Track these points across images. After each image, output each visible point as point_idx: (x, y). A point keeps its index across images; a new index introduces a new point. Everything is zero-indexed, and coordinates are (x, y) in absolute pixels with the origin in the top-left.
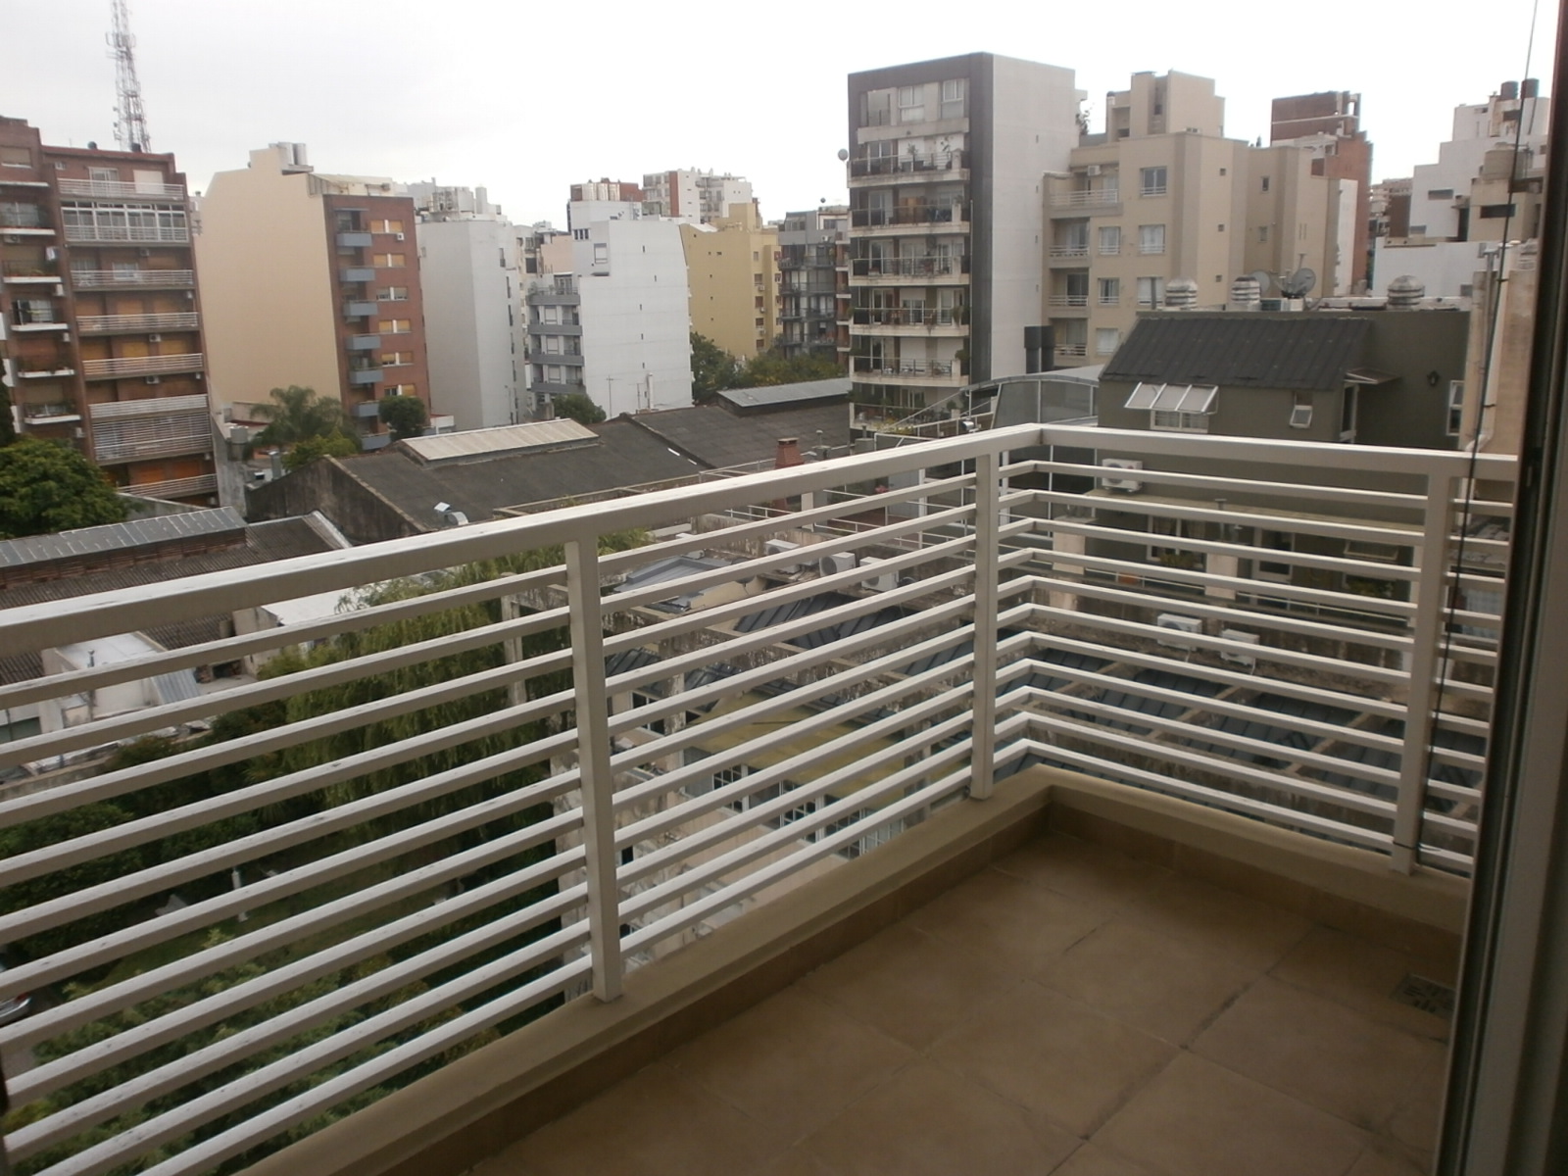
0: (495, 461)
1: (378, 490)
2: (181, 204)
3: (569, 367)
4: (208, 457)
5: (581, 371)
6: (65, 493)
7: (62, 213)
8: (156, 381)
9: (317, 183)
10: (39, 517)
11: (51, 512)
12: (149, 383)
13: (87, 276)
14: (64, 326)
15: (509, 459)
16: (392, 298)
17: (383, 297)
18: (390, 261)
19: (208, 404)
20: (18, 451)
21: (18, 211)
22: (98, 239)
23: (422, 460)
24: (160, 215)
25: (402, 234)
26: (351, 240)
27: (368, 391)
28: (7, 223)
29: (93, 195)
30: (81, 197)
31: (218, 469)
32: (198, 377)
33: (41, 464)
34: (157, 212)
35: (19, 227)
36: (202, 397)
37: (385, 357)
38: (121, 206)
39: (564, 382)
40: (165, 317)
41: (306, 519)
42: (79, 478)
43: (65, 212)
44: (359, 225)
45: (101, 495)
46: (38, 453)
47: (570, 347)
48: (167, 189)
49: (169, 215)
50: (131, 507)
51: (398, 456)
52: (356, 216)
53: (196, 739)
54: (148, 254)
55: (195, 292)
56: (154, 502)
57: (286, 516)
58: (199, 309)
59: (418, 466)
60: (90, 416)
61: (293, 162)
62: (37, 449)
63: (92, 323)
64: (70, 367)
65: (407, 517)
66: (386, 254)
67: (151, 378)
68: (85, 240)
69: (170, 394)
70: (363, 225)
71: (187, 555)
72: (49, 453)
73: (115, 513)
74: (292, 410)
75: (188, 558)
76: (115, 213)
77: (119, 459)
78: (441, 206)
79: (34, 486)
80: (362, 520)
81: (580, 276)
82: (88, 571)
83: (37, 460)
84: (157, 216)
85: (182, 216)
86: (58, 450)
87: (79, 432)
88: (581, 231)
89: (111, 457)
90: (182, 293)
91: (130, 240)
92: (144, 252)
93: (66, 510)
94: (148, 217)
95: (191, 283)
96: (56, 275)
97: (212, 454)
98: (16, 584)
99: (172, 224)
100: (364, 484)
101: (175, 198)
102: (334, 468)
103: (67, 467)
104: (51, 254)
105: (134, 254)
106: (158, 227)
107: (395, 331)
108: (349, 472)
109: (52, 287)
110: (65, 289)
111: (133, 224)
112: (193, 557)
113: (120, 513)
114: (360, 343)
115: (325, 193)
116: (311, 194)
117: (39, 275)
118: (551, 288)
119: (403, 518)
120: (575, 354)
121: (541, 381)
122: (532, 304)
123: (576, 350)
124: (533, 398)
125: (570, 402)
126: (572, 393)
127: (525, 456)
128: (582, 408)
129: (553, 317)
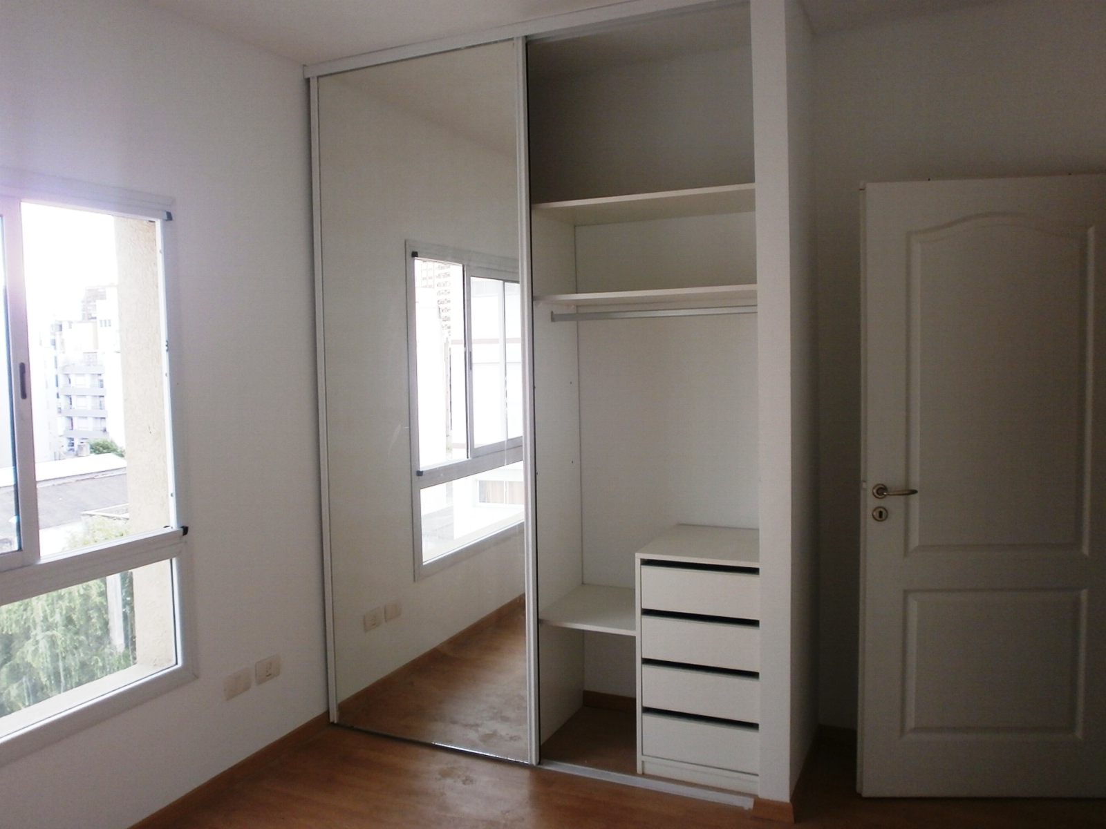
0: (53, 485)
3: (96, 419)
5: (105, 421)
15: (64, 484)
39: (91, 429)
47: (96, 403)
81: (104, 353)
88: (105, 321)
118: (81, 362)
120: (101, 409)
121: (72, 429)
122: (65, 375)
123: (101, 407)
124: (66, 442)
125: (98, 444)
126: (100, 438)
127: (77, 481)
128: (108, 448)
129: (82, 382)
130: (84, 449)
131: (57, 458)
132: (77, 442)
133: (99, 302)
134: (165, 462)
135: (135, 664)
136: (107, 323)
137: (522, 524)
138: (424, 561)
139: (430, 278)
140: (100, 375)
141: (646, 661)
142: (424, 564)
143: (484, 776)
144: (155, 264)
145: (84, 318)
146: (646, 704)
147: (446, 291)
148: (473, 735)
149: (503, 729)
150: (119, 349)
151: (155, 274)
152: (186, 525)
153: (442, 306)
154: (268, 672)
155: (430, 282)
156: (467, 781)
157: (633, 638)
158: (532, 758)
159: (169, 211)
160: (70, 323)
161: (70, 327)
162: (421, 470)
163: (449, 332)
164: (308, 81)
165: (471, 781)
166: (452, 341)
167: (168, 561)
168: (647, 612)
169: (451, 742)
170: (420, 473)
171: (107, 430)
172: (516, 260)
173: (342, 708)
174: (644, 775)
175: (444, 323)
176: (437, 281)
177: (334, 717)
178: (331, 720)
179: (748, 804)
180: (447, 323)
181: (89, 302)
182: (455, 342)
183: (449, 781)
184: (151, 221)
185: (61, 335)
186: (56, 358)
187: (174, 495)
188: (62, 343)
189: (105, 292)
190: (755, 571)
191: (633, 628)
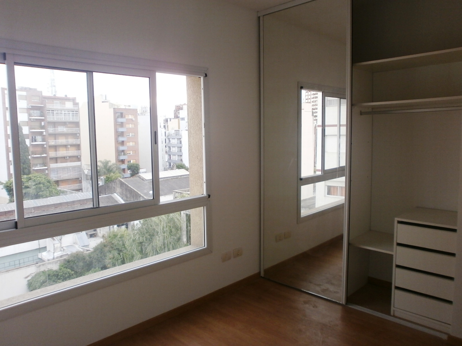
0: (164, 180)
1: (133, 187)
2: (77, 110)
3: (178, 155)
4: (80, 179)
5: (182, 156)
6: (44, 188)
7: (47, 113)
8: (68, 158)
9: (111, 105)
10: (37, 194)
11: (41, 193)
12: (66, 158)
13: (52, 130)
14: (45, 143)
15: (167, 180)
16: (131, 136)
17: (128, 136)
18: (130, 126)
19: (81, 164)
20: (32, 176)
21: (35, 112)
22: (55, 120)
23: (145, 180)
24: (72, 113)
25: (134, 119)
26: (120, 120)
27: (123, 161)
28: (32, 116)
29: (54, 108)
30: (52, 109)
31: (83, 182)
32: (79, 157)
33: (39, 180)
34: (71, 113)
35: (35, 117)
36: (80, 162)
37: (128, 152)
38: (62, 111)
39: (177, 160)
40: (71, 141)
41: (112, 195)
42: (48, 184)
43: (48, 113)
44: (123, 116)
45: (54, 189)
46: (38, 177)
47: (179, 150)
48: (74, 107)
49: (74, 113)
50: (61, 192)
51: (138, 178)
52: (122, 114)
53: (89, 253)
54: (68, 124)
55: (79, 134)
56: (67, 191)
57: (106, 195)
58: (80, 139)
59: (143, 181)
60: (50, 167)
61: (105, 99)
62: (38, 176)
63: (52, 142)
64: (46, 154)
65: (142, 195)
66: (129, 124)
67: (66, 157)
68: (52, 120)
69: (71, 161)
70: (124, 116)
71: (81, 204)
72: (41, 177)
73: (57, 193)
74: (104, 166)
75: (82, 205)
76: (60, 113)
77: (57, 179)
78: (143, 111)
79: (37, 186)
80: (128, 196)
81: (182, 130)
82: (56, 208)
83: (38, 179)
84: (71, 114)
85: (77, 114)
86: (43, 176)
87: (47, 172)
88: (182, 118)
89: (54, 178)
90: (76, 134)
91: (63, 120)
92: (67, 123)
93: (45, 192)
94: (69, 114)
95: (79, 131)
96: (44, 129)
97: (81, 178)
98: (37, 212)
99: (75, 116)
100: (130, 186)
101: (76, 109)
102: (121, 181)
103: (45, 181)
104: (43, 124)
105: (64, 124)
106: (71, 117)
107: (131, 145)
108: (125, 183)
109: (42, 132)
110: (46, 133)
111: (65, 116)
112: (83, 205)
113: (58, 193)
114: (121, 148)
115: (114, 107)
116: (110, 108)
117: (40, 129)
118: (174, 134)
119: (141, 195)
120: (180, 152)
121: (170, 159)
122: (168, 138)
123: (181, 151)
124: (168, 164)
125: (179, 165)
126: (179, 163)
127: (172, 179)
128: (182, 167)
129: (174, 142)
130: (174, 167)
131: (165, 170)
132: (172, 164)
133: (180, 111)
134: (203, 170)
135: (190, 245)
136: (183, 119)
137: (344, 204)
138: (301, 215)
139: (309, 99)
140: (180, 139)
141: (398, 266)
142: (301, 217)
143: (322, 306)
144: (201, 94)
145: (175, 117)
146: (397, 285)
147: (316, 104)
148: (318, 289)
149: (332, 288)
150: (187, 129)
151: (201, 98)
152: (210, 194)
153: (314, 111)
154: (238, 254)
155: (309, 101)
156: (315, 306)
157: (392, 255)
158: (343, 302)
159: (206, 73)
160: (170, 119)
161: (170, 121)
162: (302, 178)
163: (317, 122)
164: (259, 18)
165: (317, 307)
166: (318, 125)
167: (203, 207)
168: (399, 244)
169: (309, 290)
170: (301, 179)
171: (183, 160)
172: (345, 89)
173: (266, 271)
174: (394, 316)
175: (315, 118)
176: (312, 100)
177: (262, 274)
178: (261, 275)
179: (445, 337)
180: (316, 118)
181: (177, 111)
182: (319, 126)
183: (307, 306)
184: (199, 77)
185: (167, 124)
186: (165, 132)
187: (206, 182)
188: (168, 127)
189: (183, 107)
190: (454, 230)
191: (392, 251)
